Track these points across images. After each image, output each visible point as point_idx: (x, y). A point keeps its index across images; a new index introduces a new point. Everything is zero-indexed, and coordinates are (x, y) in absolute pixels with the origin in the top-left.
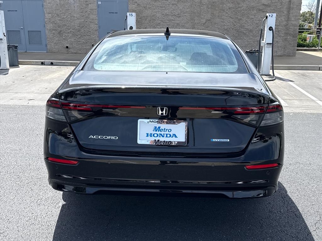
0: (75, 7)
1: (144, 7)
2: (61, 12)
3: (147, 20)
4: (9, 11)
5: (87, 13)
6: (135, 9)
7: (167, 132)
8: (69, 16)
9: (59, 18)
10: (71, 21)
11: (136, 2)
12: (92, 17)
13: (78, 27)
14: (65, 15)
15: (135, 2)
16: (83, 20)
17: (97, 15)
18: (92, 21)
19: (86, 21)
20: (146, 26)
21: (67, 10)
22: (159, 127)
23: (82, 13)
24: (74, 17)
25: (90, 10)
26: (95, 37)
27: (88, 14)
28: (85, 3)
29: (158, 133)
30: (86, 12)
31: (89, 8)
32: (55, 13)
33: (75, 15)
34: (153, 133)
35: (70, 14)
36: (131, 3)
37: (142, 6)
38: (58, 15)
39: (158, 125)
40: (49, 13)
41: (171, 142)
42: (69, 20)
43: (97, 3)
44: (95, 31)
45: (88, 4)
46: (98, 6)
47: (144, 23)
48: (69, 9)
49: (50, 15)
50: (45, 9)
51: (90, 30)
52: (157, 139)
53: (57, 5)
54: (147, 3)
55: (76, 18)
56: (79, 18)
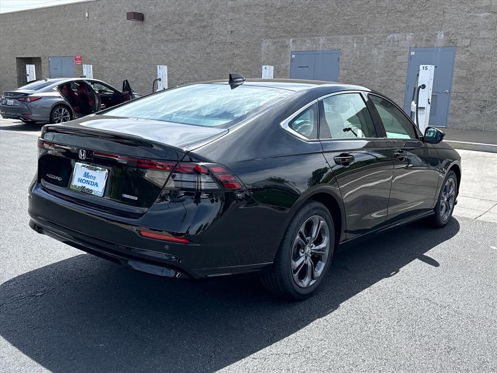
0: (378, 60)
1: (481, 58)
2: (360, 67)
3: (484, 76)
4: (300, 67)
5: (393, 68)
6: (465, 61)
7: (92, 180)
8: (369, 73)
9: (356, 76)
10: (370, 79)
11: (469, 51)
12: (399, 72)
13: (378, 87)
14: (363, 71)
15: (466, 50)
16: (386, 78)
17: (406, 71)
18: (399, 79)
19: (391, 79)
20: (479, 87)
21: (367, 64)
22: (88, 173)
23: (387, 67)
24: (375, 73)
25: (397, 64)
26: (399, 100)
27: (395, 69)
28: (392, 54)
29: (86, 179)
30: (392, 66)
31: (397, 61)
32: (352, 69)
33: (377, 72)
34: (83, 178)
35: (371, 69)
36: (460, 52)
37: (477, 55)
38: (355, 71)
39: (88, 171)
40: (344, 69)
41: (92, 190)
42: (368, 78)
43: (410, 53)
44: (401, 92)
45: (397, 56)
46: (411, 57)
47: (477, 82)
48: (370, 64)
49: (346, 71)
50: (340, 64)
51: (394, 92)
52: (84, 185)
53: (356, 58)
54: (487, 51)
55: (377, 75)
56: (381, 75)
